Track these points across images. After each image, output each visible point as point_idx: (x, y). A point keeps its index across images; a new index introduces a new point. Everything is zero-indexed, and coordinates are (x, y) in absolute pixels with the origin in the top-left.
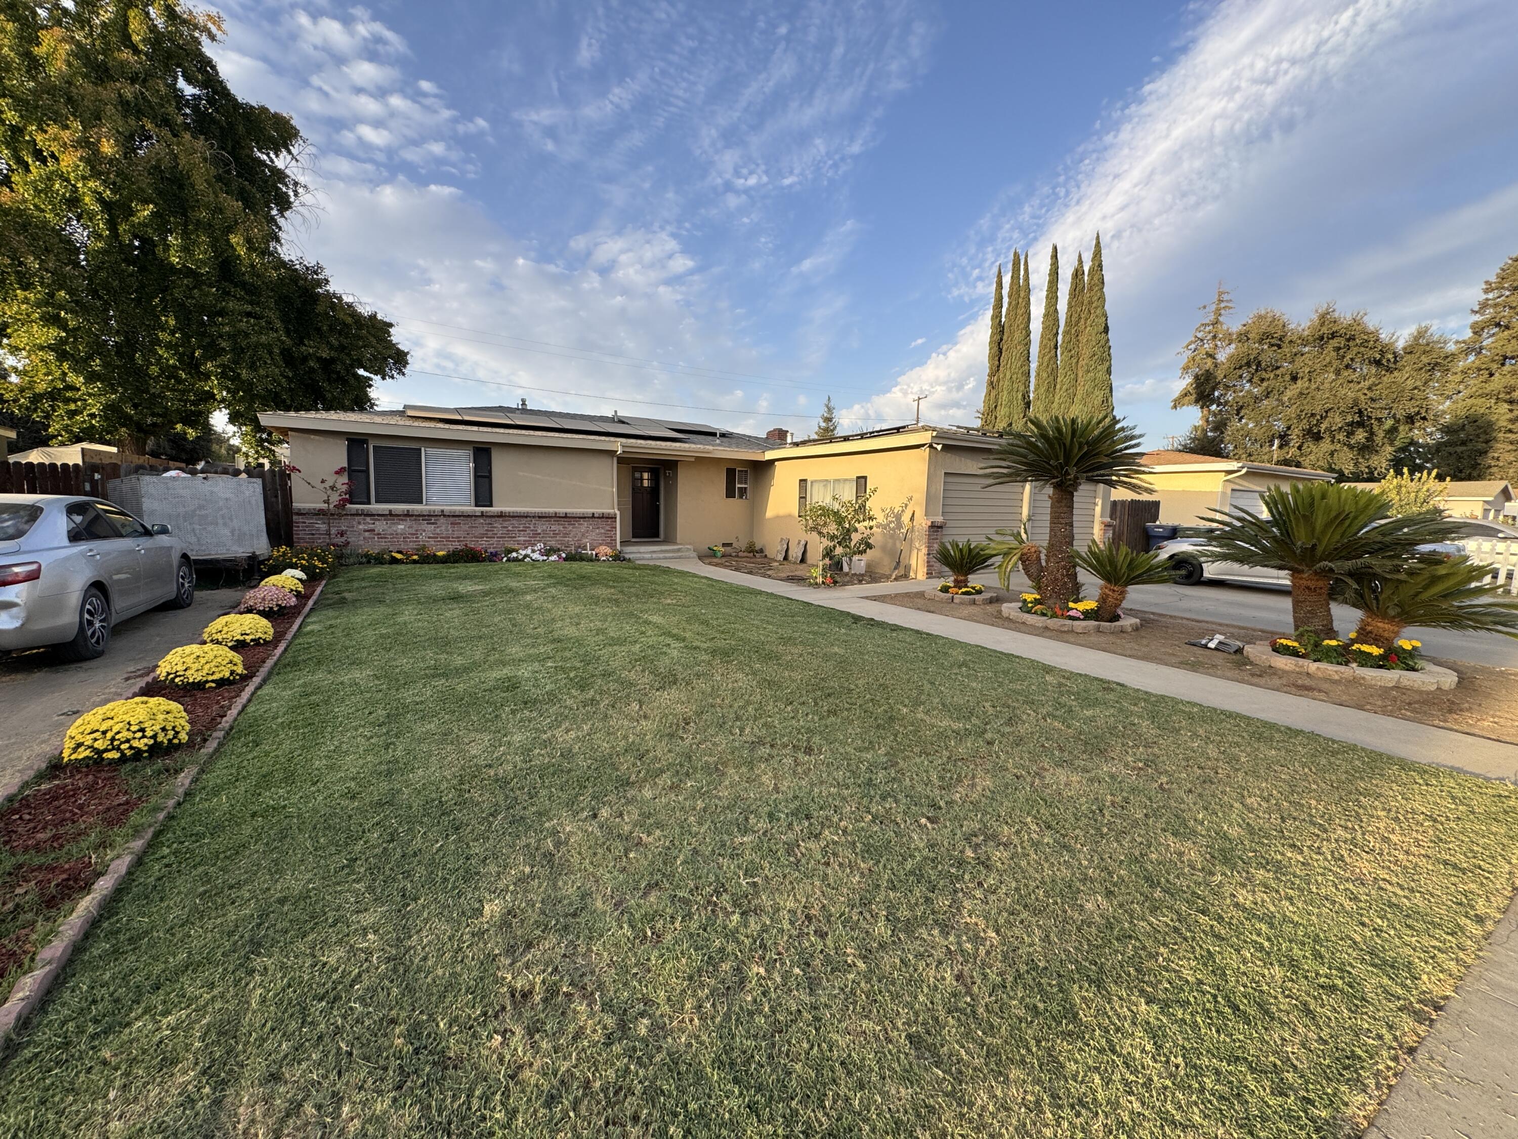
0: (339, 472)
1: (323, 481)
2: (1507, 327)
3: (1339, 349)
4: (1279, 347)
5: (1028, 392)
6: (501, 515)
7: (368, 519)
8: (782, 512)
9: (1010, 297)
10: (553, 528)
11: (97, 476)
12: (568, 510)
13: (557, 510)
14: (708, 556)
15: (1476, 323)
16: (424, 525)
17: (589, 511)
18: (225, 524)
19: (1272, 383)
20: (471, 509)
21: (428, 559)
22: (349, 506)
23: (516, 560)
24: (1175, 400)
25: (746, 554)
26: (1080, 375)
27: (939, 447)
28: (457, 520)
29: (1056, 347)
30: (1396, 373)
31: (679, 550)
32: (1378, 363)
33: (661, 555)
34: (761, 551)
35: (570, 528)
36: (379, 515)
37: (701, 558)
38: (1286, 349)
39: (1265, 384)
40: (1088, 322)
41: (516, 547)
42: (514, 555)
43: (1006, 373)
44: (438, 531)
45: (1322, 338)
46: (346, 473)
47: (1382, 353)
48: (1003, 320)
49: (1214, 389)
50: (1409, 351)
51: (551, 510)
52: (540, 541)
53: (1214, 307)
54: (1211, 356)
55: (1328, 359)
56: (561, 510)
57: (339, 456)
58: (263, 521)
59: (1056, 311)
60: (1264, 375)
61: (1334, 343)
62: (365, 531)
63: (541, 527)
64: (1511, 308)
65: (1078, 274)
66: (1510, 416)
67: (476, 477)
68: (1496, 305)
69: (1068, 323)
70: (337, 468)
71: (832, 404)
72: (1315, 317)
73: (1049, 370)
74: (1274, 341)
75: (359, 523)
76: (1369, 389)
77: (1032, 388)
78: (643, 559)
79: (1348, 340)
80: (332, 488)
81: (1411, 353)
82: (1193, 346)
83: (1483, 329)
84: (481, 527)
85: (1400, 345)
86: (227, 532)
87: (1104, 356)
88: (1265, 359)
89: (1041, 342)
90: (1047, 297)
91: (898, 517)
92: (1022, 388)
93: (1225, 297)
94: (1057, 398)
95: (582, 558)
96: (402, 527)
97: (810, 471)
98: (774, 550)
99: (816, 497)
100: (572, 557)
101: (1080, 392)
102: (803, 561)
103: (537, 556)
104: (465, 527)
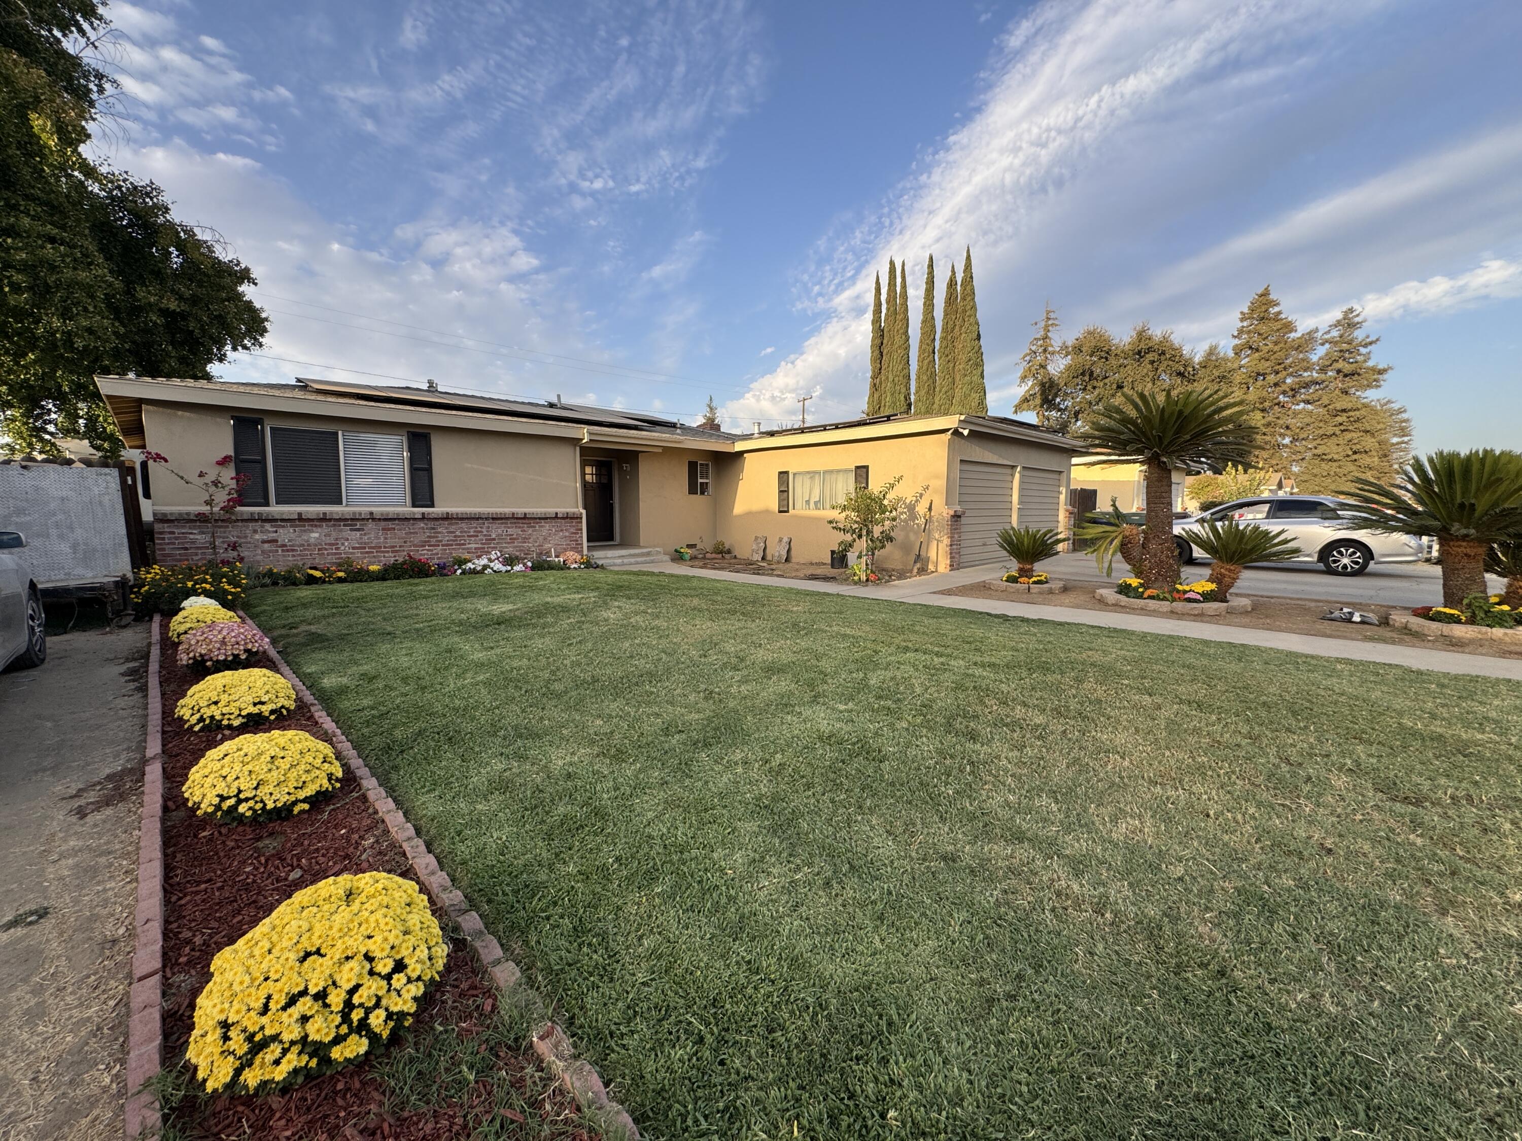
0: (222, 463)
1: (201, 475)
2: (1257, 350)
3: (1154, 362)
4: (1107, 359)
5: (909, 394)
6: (447, 518)
7: (268, 526)
8: (756, 506)
9: (888, 302)
10: (510, 531)
12: (527, 510)
13: (514, 510)
14: (678, 557)
15: (1236, 345)
16: (347, 532)
17: (551, 510)
18: (61, 537)
19: (1102, 391)
20: (408, 510)
21: (358, 576)
22: (239, 509)
23: (474, 572)
24: (1016, 406)
25: (714, 555)
26: (958, 378)
27: (966, 432)
28: (390, 525)
29: (934, 352)
30: (1196, 384)
31: (648, 554)
32: (1180, 374)
33: (632, 560)
34: (729, 552)
35: (530, 531)
36: (283, 520)
37: (673, 560)
38: (1113, 361)
39: (1096, 392)
40: (963, 329)
41: (467, 556)
42: (470, 565)
43: (889, 376)
44: (365, 539)
45: (1139, 353)
46: (232, 465)
47: (1185, 366)
48: (883, 324)
49: (1056, 395)
50: (1203, 365)
51: (507, 510)
52: (494, 548)
53: (1043, 324)
54: (1045, 367)
55: (1145, 371)
56: (520, 510)
57: (220, 441)
58: (123, 531)
59: (933, 318)
60: (1095, 383)
61: (1150, 357)
62: (264, 542)
63: (496, 531)
64: (1259, 334)
65: (952, 283)
66: (1263, 422)
67: (412, 470)
68: (1249, 332)
69: (944, 330)
70: (219, 456)
72: (1134, 334)
73: (928, 373)
74: (1103, 354)
75: (255, 532)
78: (615, 565)
79: (1160, 355)
80: (216, 483)
81: (1205, 367)
82: (1028, 358)
83: (1241, 351)
84: (422, 532)
85: (1197, 359)
86: (65, 547)
87: (978, 363)
88: (1096, 369)
89: (920, 347)
90: (924, 304)
91: (911, 508)
92: (904, 390)
93: (1052, 315)
94: (937, 400)
95: (551, 567)
96: (316, 535)
97: (793, 462)
98: (746, 549)
99: (800, 491)
100: (539, 566)
101: (958, 393)
102: (787, 560)
103: (497, 566)
104: (401, 533)
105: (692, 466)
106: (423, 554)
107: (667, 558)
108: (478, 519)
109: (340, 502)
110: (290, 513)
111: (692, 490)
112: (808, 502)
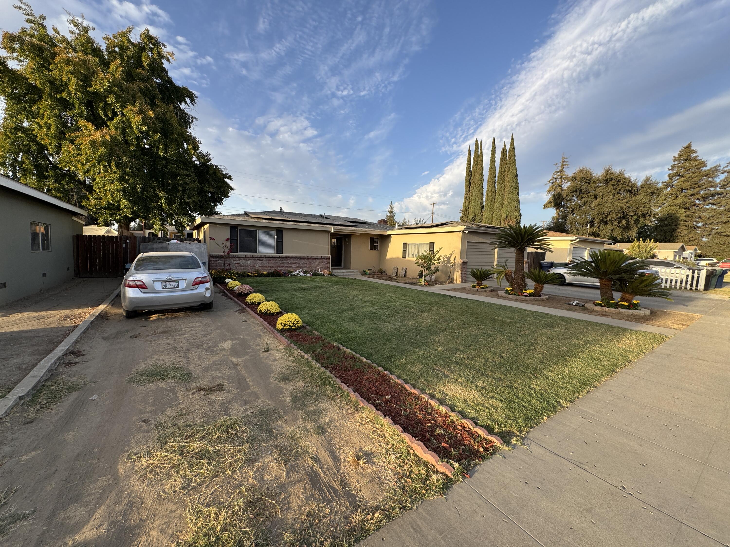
0: (227, 240)
1: (222, 244)
2: (683, 177)
3: (614, 185)
4: (589, 184)
5: (483, 202)
6: (287, 257)
7: (237, 259)
8: (394, 256)
9: (474, 159)
10: (306, 262)
11: (128, 241)
12: (312, 255)
14: (364, 273)
15: (670, 174)
16: (258, 261)
17: (320, 255)
19: (586, 199)
20: (275, 255)
21: (261, 275)
22: (231, 254)
23: (294, 275)
24: (545, 205)
25: (378, 273)
26: (506, 195)
27: (467, 232)
28: (270, 259)
29: (495, 183)
30: (638, 196)
31: (353, 272)
32: (630, 192)
33: (347, 274)
34: (384, 272)
35: (313, 262)
36: (241, 257)
37: (362, 274)
38: (592, 185)
39: (583, 199)
40: (509, 172)
41: (292, 270)
42: (293, 273)
43: (473, 193)
44: (263, 264)
45: (607, 180)
46: (229, 241)
47: (632, 187)
48: (471, 169)
49: (562, 201)
50: (643, 187)
51: (305, 255)
52: (301, 268)
53: (561, 164)
54: (560, 186)
55: (610, 190)
56: (309, 255)
57: (227, 233)
59: (495, 166)
60: (583, 195)
61: (612, 183)
62: (236, 264)
63: (302, 262)
64: (684, 168)
65: (504, 151)
66: (685, 214)
67: (277, 241)
68: (678, 167)
69: (500, 172)
70: (226, 238)
71: (393, 205)
72: (604, 171)
73: (492, 192)
74: (587, 181)
75: (234, 260)
76: (627, 203)
77: (484, 199)
78: (340, 275)
79: (618, 182)
80: (226, 246)
81: (643, 188)
82: (552, 181)
83: (673, 177)
84: (279, 262)
85: (639, 184)
87: (516, 188)
88: (584, 188)
89: (488, 180)
90: (491, 160)
91: (448, 259)
92: (480, 200)
93: (566, 160)
94: (495, 205)
95: (319, 275)
96: (250, 262)
97: (408, 240)
98: (391, 271)
99: (411, 250)
100: (315, 274)
101: (506, 202)
102: (405, 276)
103: (302, 274)
104: (273, 262)
105: (372, 239)
106: (279, 269)
107: (360, 274)
108: (296, 258)
110: (243, 255)
111: (371, 248)
112: (413, 255)
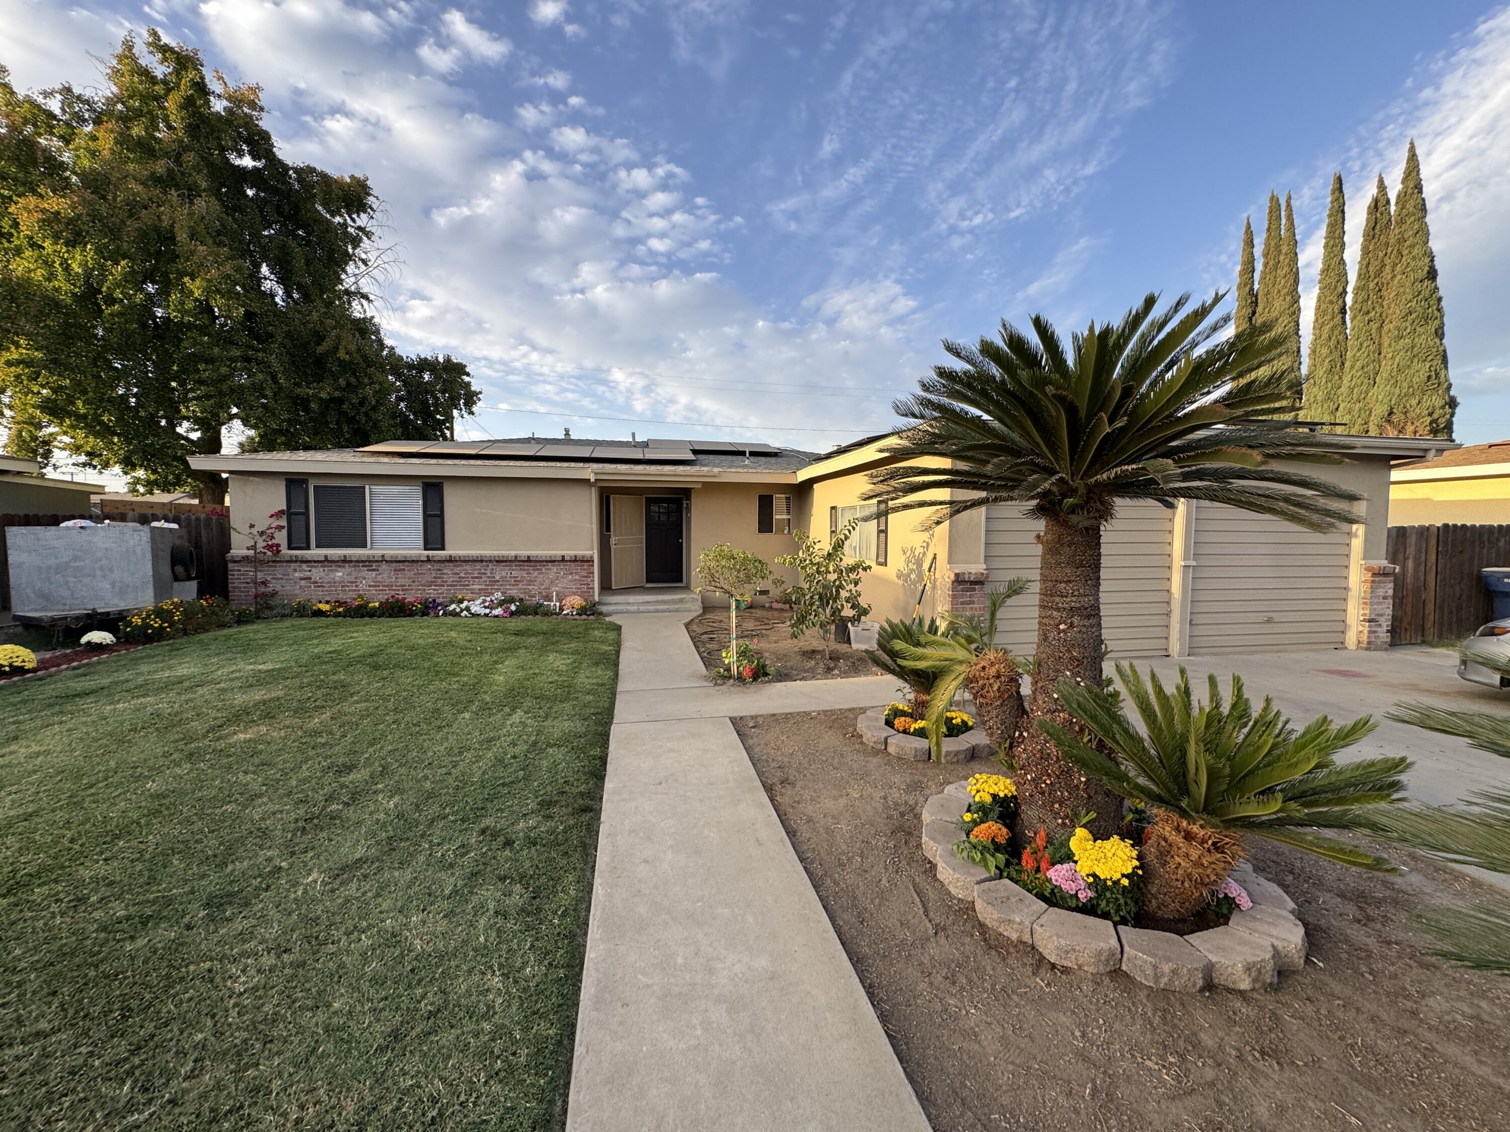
0: (278, 514)
1: (252, 526)
6: (451, 560)
7: (304, 566)
9: (1266, 255)
10: (515, 574)
12: (532, 553)
13: (519, 553)
16: (365, 572)
17: (557, 553)
20: (419, 552)
21: (355, 612)
22: (285, 552)
26: (1386, 342)
28: (401, 566)
29: (1343, 311)
31: (681, 601)
33: (653, 608)
35: (536, 573)
36: (315, 562)
40: (1398, 268)
42: (453, 607)
44: (379, 578)
46: (285, 517)
48: (1256, 286)
51: (513, 553)
52: (497, 590)
56: (523, 553)
57: (275, 498)
58: (151, 573)
59: (1342, 262)
62: (301, 579)
63: (500, 573)
65: (1378, 206)
67: (426, 516)
69: (1363, 276)
70: (274, 511)
73: (1332, 343)
75: (295, 570)
78: (619, 612)
80: (261, 533)
84: (428, 573)
86: (106, 584)
89: (1318, 308)
90: (1326, 246)
91: (919, 562)
96: (340, 574)
97: (840, 494)
101: (1386, 368)
104: (411, 574)
105: (761, 500)
107: (698, 606)
108: (482, 561)
109: (365, 546)
110: (319, 556)
111: (765, 528)
